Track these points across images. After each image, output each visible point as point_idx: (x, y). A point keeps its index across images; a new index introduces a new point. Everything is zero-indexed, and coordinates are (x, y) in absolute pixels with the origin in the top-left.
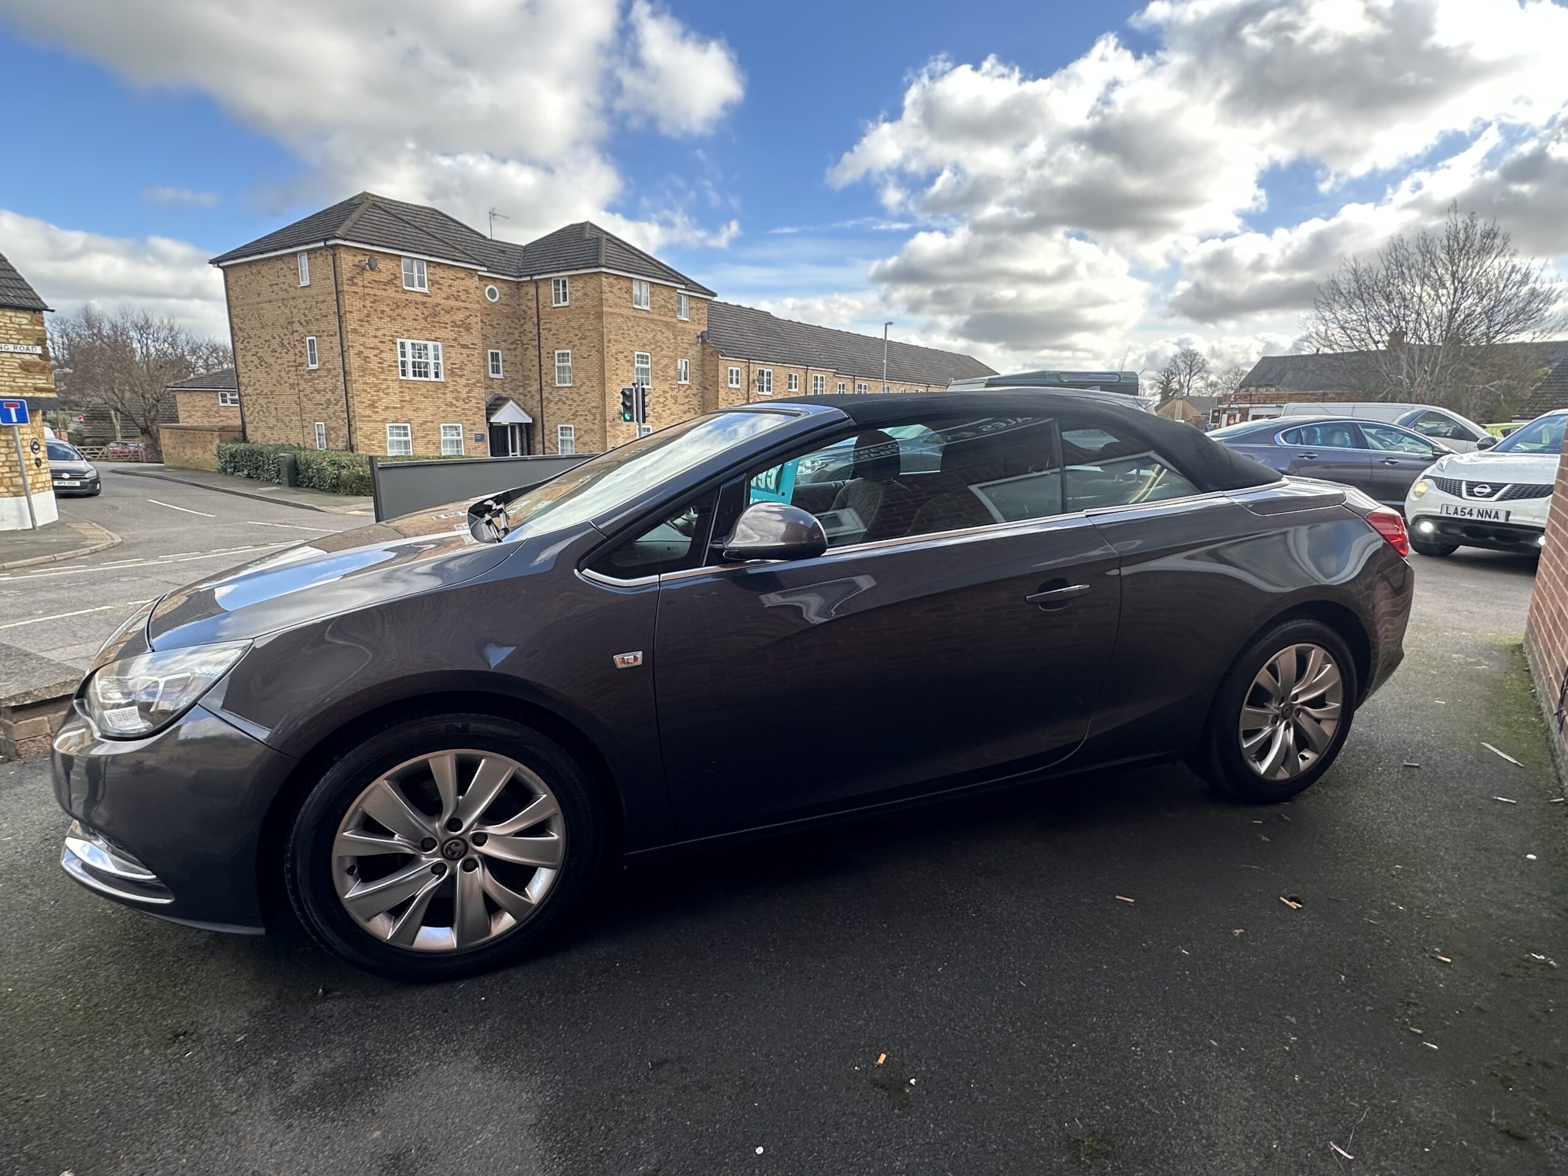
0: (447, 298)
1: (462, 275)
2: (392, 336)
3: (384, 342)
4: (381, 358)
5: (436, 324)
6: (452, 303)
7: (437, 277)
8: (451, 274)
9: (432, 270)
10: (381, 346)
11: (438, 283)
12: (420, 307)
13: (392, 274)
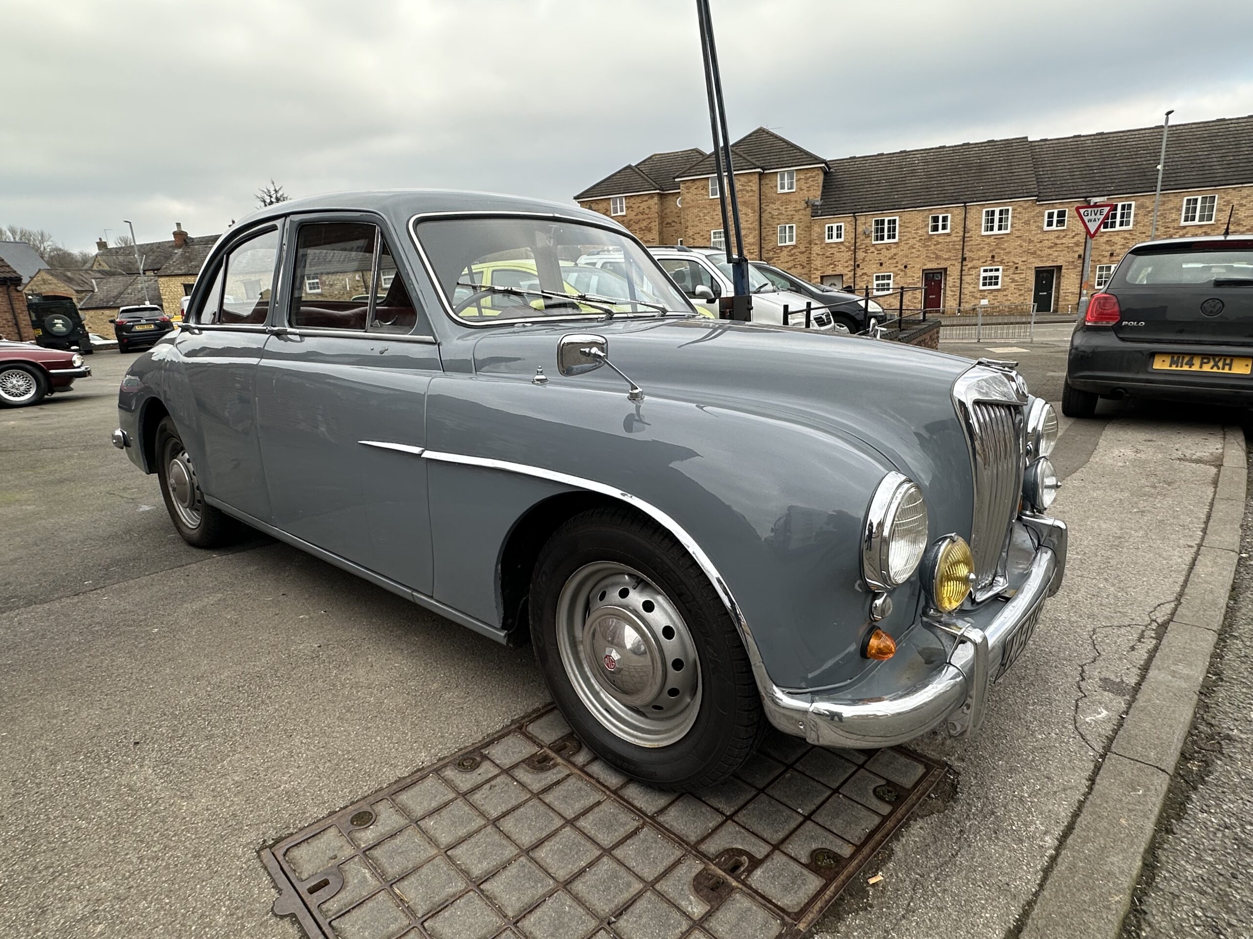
0: (637, 215)
1: (646, 198)
6: (640, 217)
7: (631, 204)
8: (639, 200)
9: (628, 201)
11: (631, 207)
13: (605, 209)
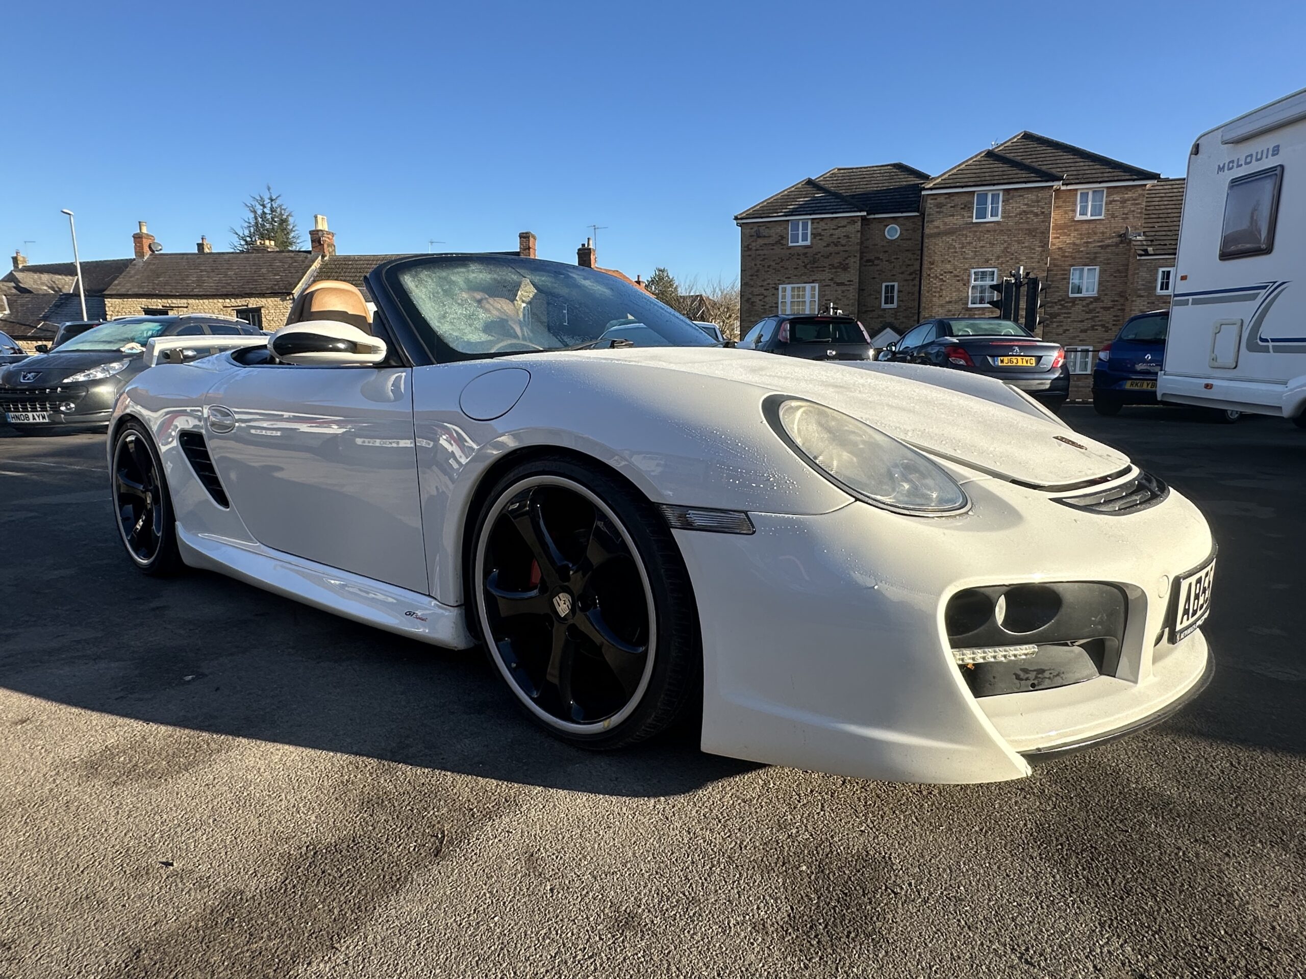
0: (828, 245)
1: (844, 222)
2: (775, 284)
3: (768, 289)
4: (764, 302)
5: (815, 269)
6: (832, 249)
7: (820, 231)
8: (832, 225)
9: (815, 225)
10: (765, 293)
11: (820, 235)
12: (802, 257)
13: (780, 236)
